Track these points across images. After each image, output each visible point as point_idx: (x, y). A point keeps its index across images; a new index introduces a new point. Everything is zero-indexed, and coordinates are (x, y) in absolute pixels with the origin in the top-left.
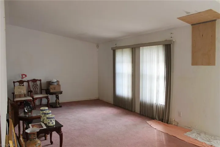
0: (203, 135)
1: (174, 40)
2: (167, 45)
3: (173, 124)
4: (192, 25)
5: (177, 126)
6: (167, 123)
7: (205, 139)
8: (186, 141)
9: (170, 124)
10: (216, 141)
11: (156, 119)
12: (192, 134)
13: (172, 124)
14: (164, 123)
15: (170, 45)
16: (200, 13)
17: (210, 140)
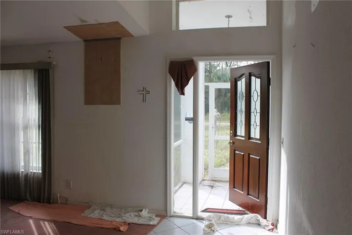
0: (108, 210)
1: (55, 63)
2: (43, 70)
3: (59, 202)
4: (85, 41)
5: (66, 204)
6: (49, 202)
7: (113, 215)
8: (88, 224)
9: (53, 203)
10: (129, 214)
11: (27, 200)
12: (93, 212)
13: (57, 203)
14: (42, 204)
15: (47, 71)
16: (102, 24)
17: (120, 214)
